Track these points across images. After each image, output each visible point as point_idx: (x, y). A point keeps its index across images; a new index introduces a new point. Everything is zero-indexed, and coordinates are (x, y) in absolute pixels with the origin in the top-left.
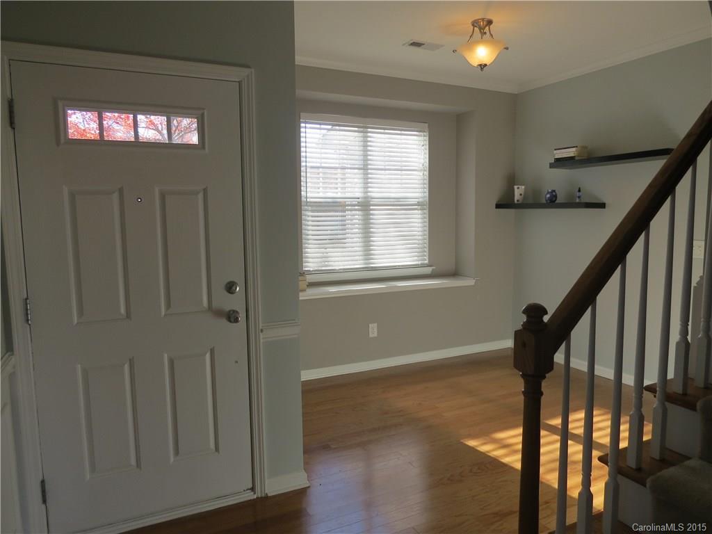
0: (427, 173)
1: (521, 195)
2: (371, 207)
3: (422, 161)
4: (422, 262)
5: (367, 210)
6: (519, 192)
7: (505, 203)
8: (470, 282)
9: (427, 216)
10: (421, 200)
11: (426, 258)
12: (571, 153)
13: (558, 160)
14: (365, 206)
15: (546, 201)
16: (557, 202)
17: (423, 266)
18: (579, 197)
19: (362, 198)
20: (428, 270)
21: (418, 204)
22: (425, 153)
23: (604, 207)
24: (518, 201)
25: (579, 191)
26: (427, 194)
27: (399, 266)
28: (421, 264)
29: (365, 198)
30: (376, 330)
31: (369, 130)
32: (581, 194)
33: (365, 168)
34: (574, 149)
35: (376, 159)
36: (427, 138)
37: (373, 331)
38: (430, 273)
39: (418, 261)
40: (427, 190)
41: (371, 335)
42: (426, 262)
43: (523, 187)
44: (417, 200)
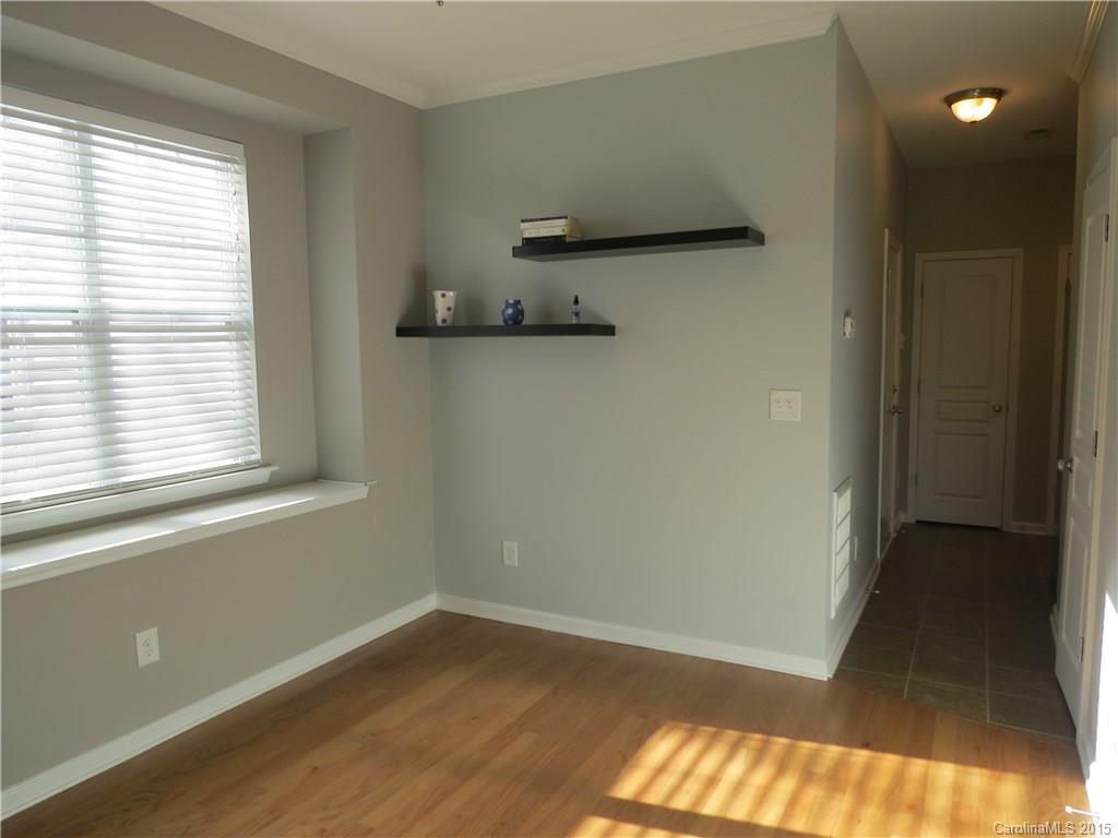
0: (247, 257)
1: (449, 309)
2: (113, 335)
3: (235, 229)
4: (247, 458)
5: (104, 342)
6: (443, 305)
7: (415, 326)
8: (358, 492)
9: (252, 353)
10: (237, 318)
11: (256, 448)
12: (556, 228)
13: (529, 242)
14: (96, 331)
15: (505, 321)
16: (524, 323)
17: (250, 466)
18: (577, 314)
19: (86, 310)
20: (262, 476)
21: (230, 327)
22: (240, 212)
23: (613, 334)
24: (444, 321)
25: (576, 302)
26: (249, 306)
27: (195, 473)
28: (247, 463)
29: (94, 310)
30: (155, 644)
31: (95, 138)
32: (579, 307)
33: (89, 234)
34: (563, 221)
35: (119, 213)
36: (243, 178)
37: (148, 647)
38: (266, 481)
39: (237, 456)
40: (248, 296)
41: (143, 661)
42: (257, 456)
43: (452, 294)
44: (227, 318)
